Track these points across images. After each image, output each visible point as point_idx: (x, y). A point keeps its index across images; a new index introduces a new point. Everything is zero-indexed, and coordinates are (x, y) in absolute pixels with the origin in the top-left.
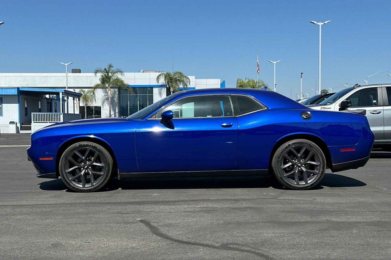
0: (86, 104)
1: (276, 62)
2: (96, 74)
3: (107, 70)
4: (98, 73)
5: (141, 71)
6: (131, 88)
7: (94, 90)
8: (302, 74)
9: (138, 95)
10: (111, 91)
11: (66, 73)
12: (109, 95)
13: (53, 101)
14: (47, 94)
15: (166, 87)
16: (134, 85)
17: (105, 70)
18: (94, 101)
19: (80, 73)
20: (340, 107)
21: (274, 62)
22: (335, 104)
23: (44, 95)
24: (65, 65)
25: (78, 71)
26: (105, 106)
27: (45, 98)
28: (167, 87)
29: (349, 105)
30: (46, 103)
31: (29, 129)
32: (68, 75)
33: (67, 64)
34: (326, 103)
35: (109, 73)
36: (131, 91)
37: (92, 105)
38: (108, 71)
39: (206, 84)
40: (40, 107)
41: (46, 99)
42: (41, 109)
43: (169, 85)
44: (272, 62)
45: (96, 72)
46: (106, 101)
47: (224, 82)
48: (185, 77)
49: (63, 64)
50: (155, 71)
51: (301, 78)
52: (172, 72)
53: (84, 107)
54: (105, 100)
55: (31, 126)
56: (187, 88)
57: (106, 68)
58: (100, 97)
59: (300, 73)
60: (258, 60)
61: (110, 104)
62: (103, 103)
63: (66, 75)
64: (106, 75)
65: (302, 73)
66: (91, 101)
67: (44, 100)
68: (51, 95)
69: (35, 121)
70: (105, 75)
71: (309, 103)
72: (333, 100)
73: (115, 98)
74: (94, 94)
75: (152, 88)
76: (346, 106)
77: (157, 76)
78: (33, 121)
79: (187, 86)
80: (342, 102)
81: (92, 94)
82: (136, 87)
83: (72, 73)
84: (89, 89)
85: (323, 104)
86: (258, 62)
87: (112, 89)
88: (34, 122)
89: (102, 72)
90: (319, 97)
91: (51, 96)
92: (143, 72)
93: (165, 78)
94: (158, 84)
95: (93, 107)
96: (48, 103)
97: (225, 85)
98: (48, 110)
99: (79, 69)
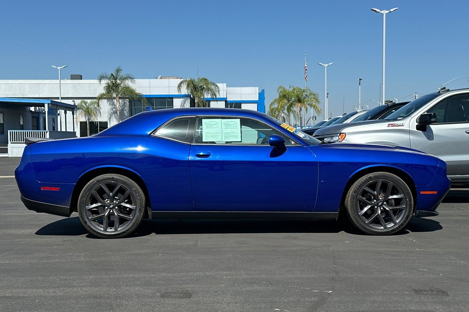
0: (89, 119)
1: (327, 65)
2: (100, 82)
3: (115, 75)
4: (103, 79)
5: (158, 77)
6: (145, 99)
7: (99, 101)
8: (361, 81)
9: (154, 107)
10: (119, 102)
11: (59, 79)
12: (117, 107)
13: (40, 115)
14: (32, 106)
15: (189, 98)
16: (149, 94)
17: (111, 76)
18: (99, 115)
19: (82, 79)
20: (418, 124)
21: (324, 65)
22: (410, 118)
23: (28, 107)
24: (58, 69)
25: (79, 77)
26: (112, 121)
27: (29, 111)
28: (191, 97)
29: (433, 120)
30: (31, 117)
31: (6, 152)
32: (61, 82)
33: (61, 68)
34: (396, 117)
35: (117, 79)
36: (145, 103)
37: (96, 120)
38: (115, 77)
39: (241, 94)
40: (22, 123)
41: (31, 113)
42: (24, 125)
43: (193, 95)
44: (322, 64)
45: (101, 78)
46: (113, 116)
47: (263, 91)
48: (214, 84)
49: (55, 67)
50: (176, 78)
51: (360, 85)
52: (196, 79)
53: (86, 122)
54: (112, 114)
55: (7, 148)
56: (216, 98)
57: (113, 73)
58: (107, 111)
59: (358, 80)
60: (306, 64)
61: (119, 119)
62: (110, 118)
63: (58, 82)
64: (114, 82)
65: (361, 79)
66: (95, 115)
67: (28, 113)
68: (37, 107)
69: (13, 141)
70: (112, 82)
71: (369, 118)
72: (406, 113)
73: (125, 111)
74: (98, 106)
75: (172, 98)
76: (427, 121)
77: (178, 84)
78: (10, 141)
79: (216, 96)
80: (422, 115)
81: (96, 106)
82: (152, 98)
83: (71, 79)
84: (92, 100)
85: (391, 119)
86: (306, 66)
87: (121, 100)
88: (11, 143)
89: (108, 79)
90: (384, 108)
91: (37, 109)
92: (161, 79)
93: (187, 85)
94: (180, 94)
95: (98, 122)
96: (33, 117)
97: (264, 94)
98: (33, 126)
99: (80, 75)
